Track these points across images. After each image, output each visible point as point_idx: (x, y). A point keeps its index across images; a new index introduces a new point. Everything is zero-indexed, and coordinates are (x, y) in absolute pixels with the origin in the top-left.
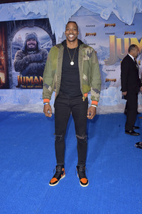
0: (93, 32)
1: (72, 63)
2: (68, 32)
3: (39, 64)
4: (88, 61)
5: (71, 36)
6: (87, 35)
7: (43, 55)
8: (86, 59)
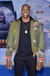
0: (41, 11)
1: (26, 32)
2: (23, 12)
3: (5, 31)
4: (36, 30)
5: (26, 14)
6: (37, 12)
7: (8, 25)
8: (35, 29)
